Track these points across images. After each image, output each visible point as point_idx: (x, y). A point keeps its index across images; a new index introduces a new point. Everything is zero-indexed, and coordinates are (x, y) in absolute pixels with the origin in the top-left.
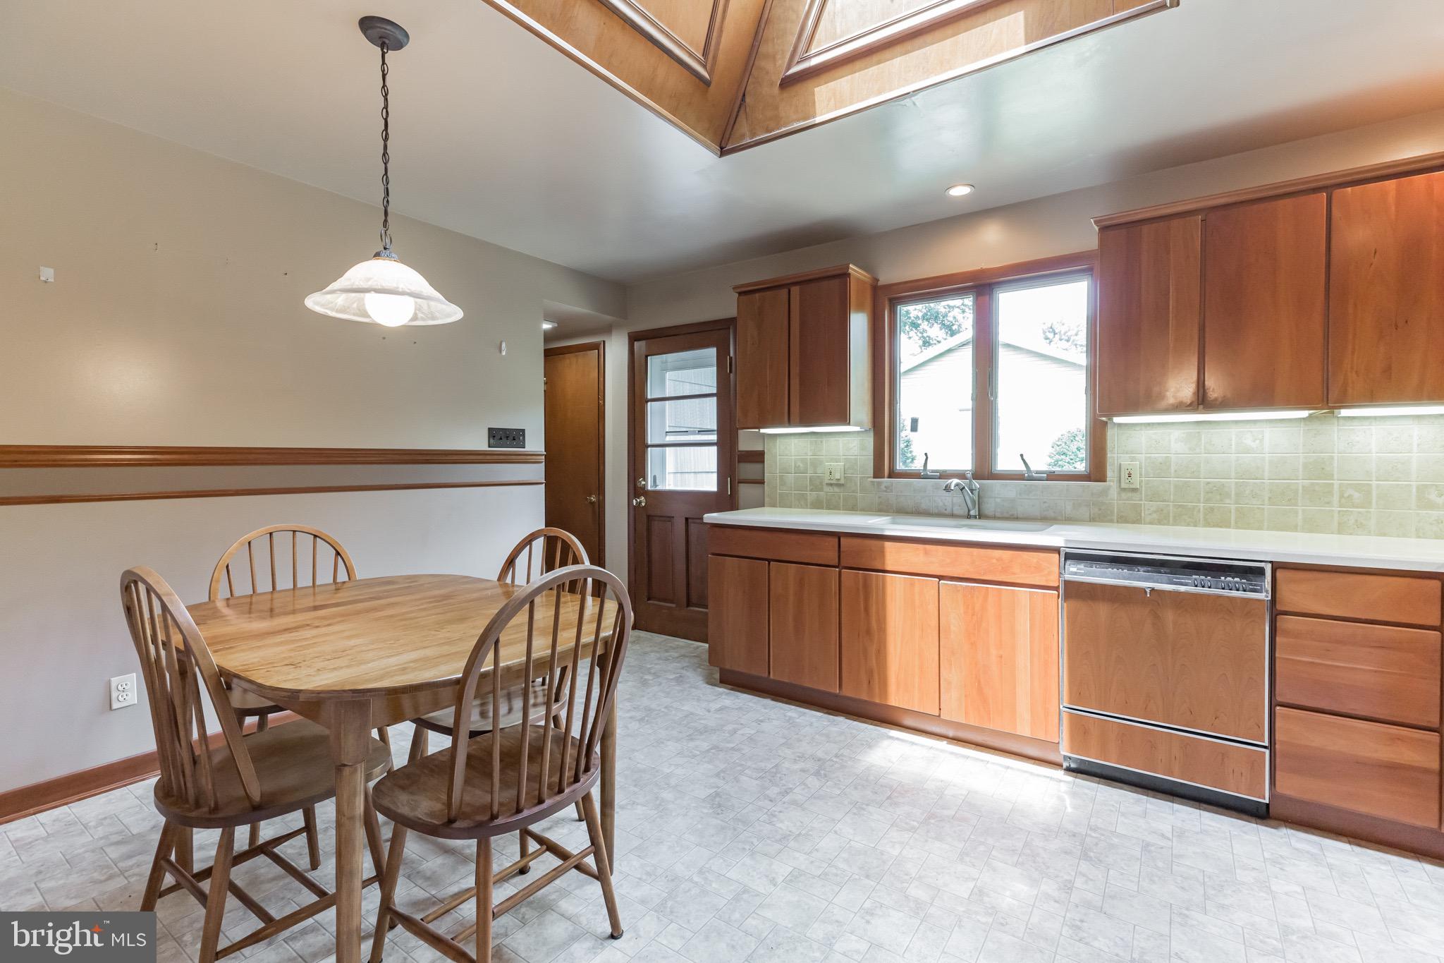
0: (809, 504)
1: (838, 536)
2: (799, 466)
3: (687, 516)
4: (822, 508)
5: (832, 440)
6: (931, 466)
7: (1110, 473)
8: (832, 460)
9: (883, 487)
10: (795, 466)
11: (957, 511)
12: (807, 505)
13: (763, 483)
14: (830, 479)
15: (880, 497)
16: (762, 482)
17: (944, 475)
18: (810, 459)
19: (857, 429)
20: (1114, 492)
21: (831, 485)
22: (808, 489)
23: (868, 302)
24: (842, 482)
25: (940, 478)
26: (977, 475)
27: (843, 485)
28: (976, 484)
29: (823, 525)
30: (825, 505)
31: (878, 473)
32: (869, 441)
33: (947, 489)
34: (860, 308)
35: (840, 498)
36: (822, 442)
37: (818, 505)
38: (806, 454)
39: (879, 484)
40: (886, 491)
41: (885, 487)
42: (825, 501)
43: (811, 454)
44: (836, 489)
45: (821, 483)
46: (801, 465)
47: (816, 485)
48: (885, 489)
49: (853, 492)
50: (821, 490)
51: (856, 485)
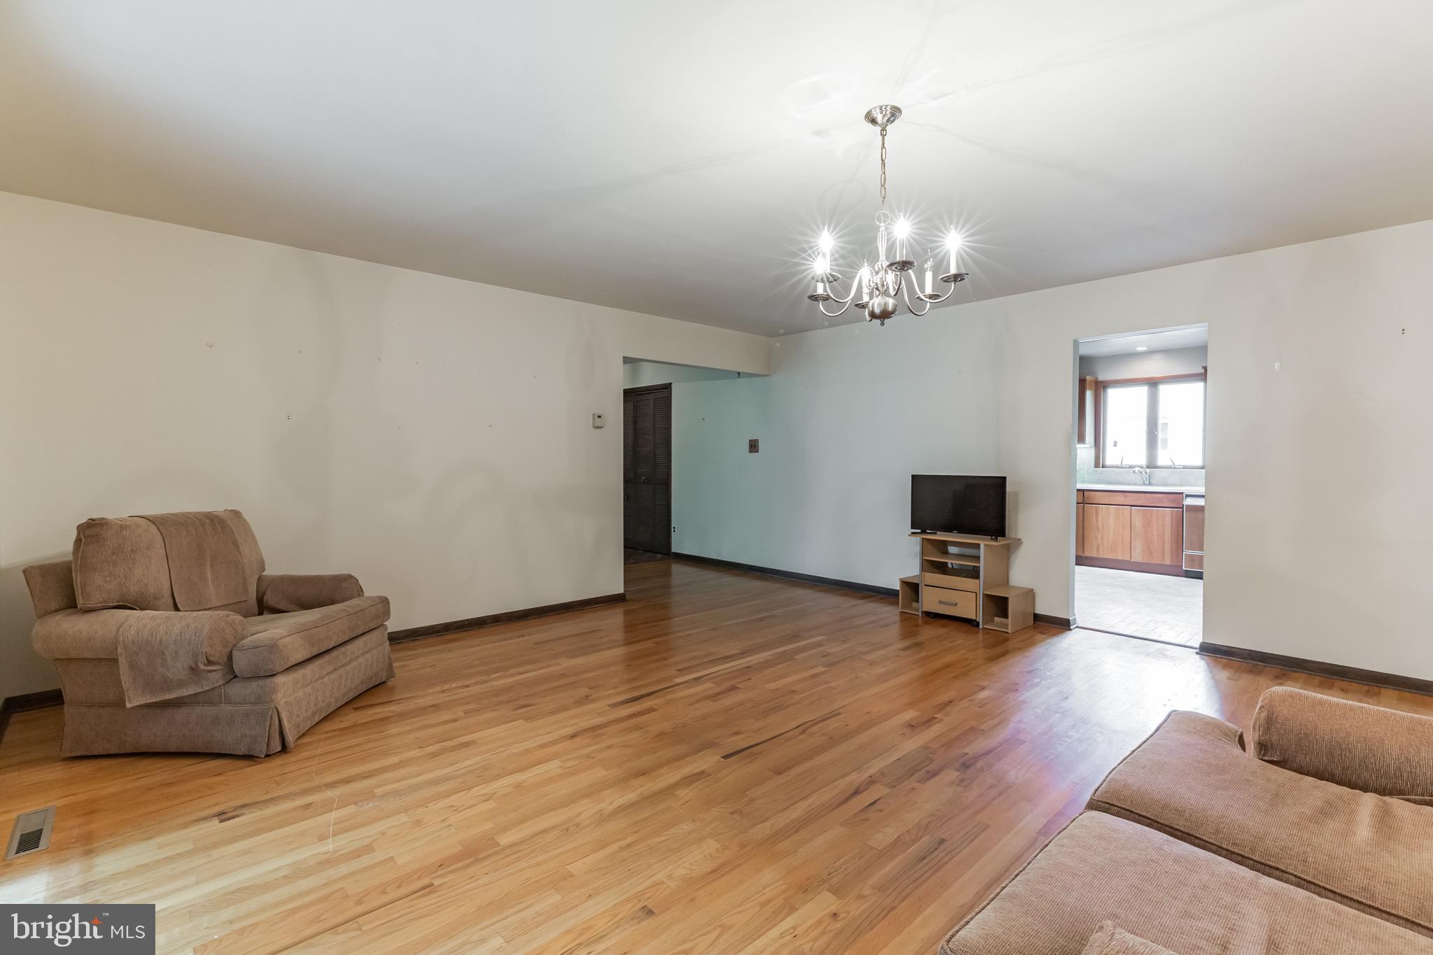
6: (1124, 463)
11: (1138, 482)
15: (1099, 476)
17: (1131, 467)
19: (1088, 446)
23: (1094, 386)
25: (1129, 468)
26: (1148, 467)
28: (1148, 470)
31: (1097, 465)
32: (1093, 451)
33: (1134, 472)
34: (1090, 389)
39: (1098, 470)
40: (1101, 474)
48: (1100, 472)
51: (1084, 471)
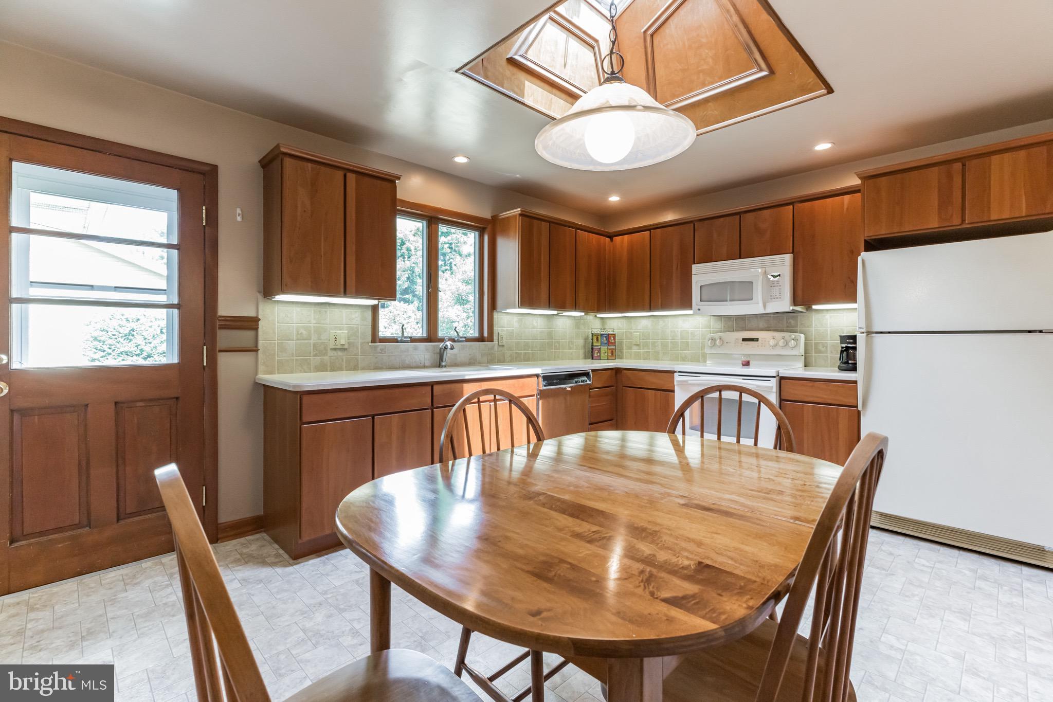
0: (312, 368)
1: (432, 385)
2: (302, 333)
3: (117, 400)
4: (327, 371)
5: (336, 310)
7: (495, 338)
8: (336, 328)
9: (379, 349)
10: (298, 334)
12: (310, 369)
13: (257, 351)
14: (336, 345)
15: (376, 358)
16: (255, 350)
18: (314, 326)
20: (496, 347)
21: (335, 349)
22: (312, 354)
24: (346, 347)
25: (413, 342)
26: (429, 339)
27: (346, 349)
29: (402, 379)
30: (329, 369)
31: (374, 338)
32: (369, 313)
35: (343, 361)
36: (326, 312)
37: (321, 368)
38: (309, 322)
39: (376, 347)
40: (381, 353)
41: (381, 350)
42: (329, 365)
43: (315, 322)
44: (340, 353)
45: (325, 349)
46: (304, 332)
47: (320, 349)
48: (380, 351)
49: (356, 354)
50: (325, 354)
51: (358, 349)
